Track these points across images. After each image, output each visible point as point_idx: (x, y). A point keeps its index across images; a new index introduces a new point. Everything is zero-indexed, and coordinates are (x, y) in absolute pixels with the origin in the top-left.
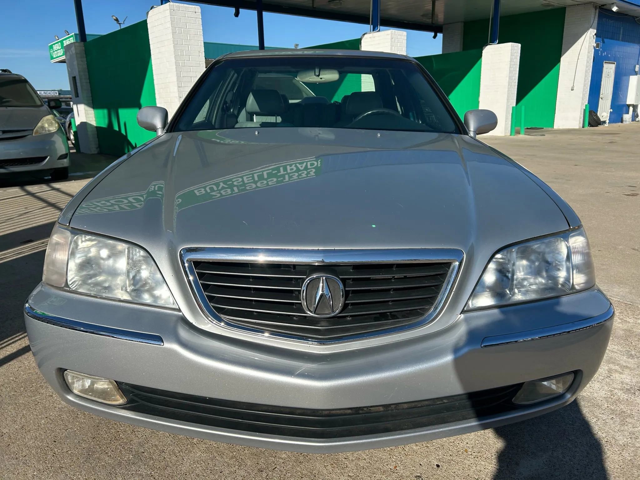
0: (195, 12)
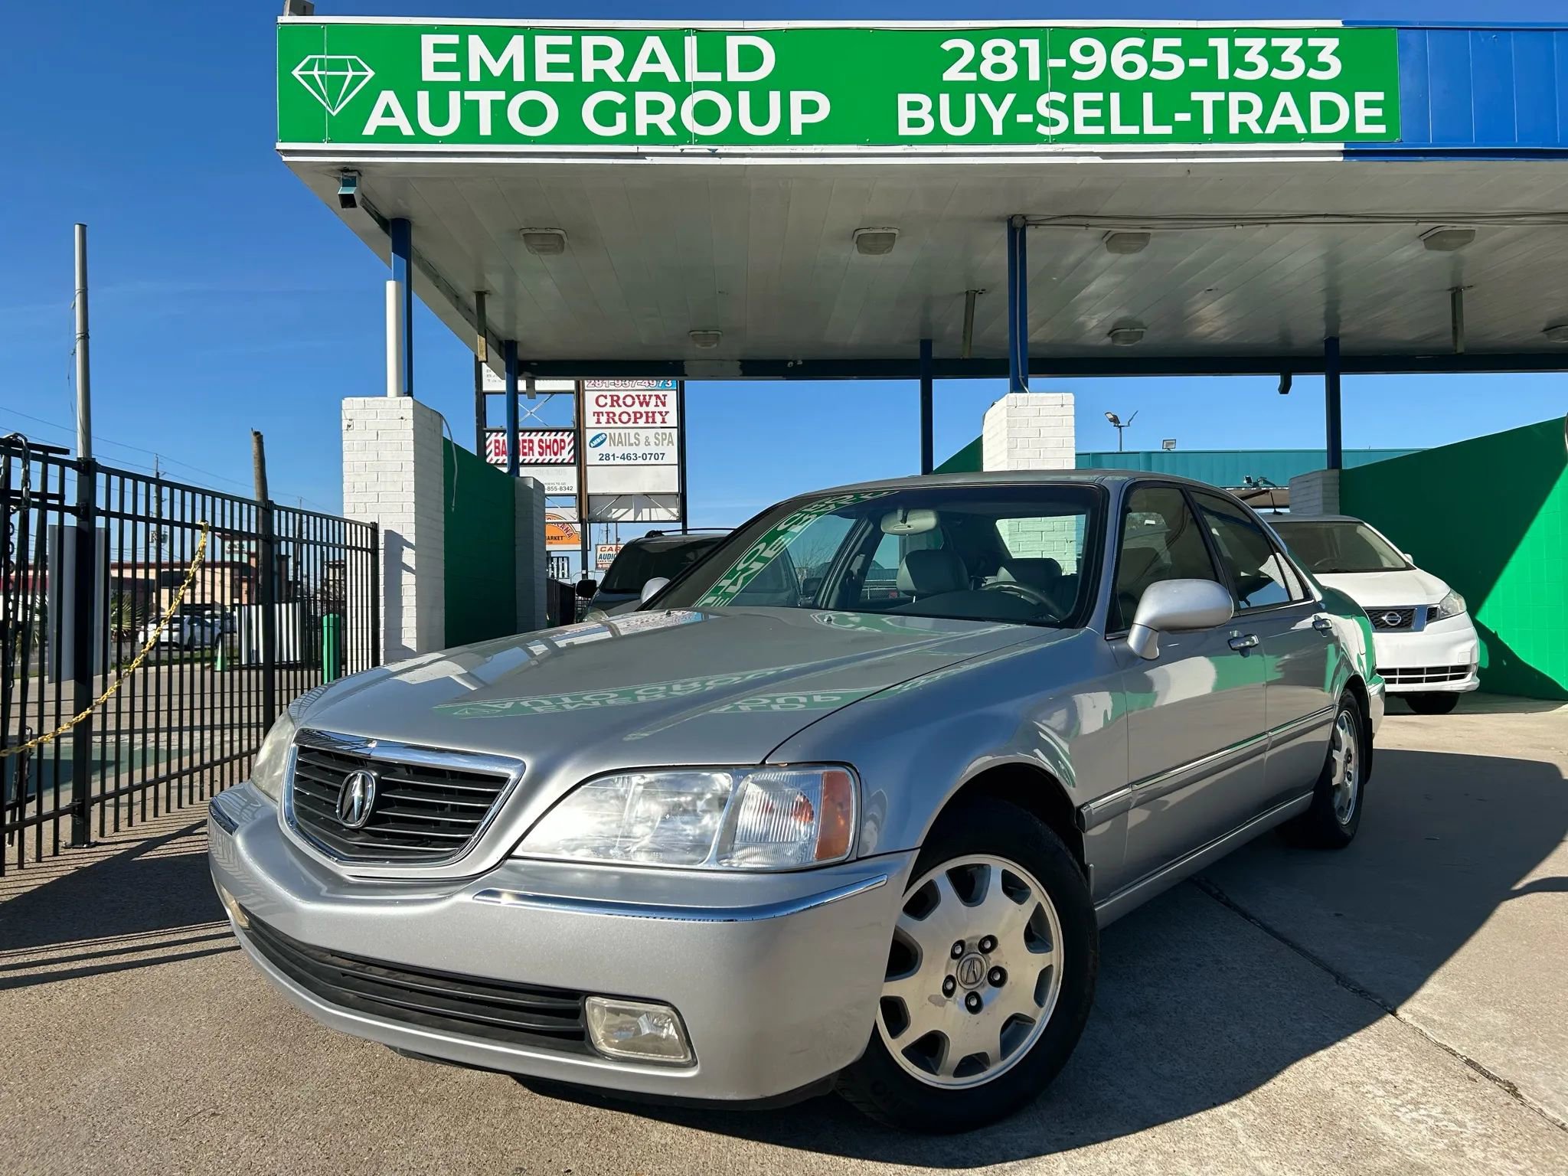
0: (1062, 405)
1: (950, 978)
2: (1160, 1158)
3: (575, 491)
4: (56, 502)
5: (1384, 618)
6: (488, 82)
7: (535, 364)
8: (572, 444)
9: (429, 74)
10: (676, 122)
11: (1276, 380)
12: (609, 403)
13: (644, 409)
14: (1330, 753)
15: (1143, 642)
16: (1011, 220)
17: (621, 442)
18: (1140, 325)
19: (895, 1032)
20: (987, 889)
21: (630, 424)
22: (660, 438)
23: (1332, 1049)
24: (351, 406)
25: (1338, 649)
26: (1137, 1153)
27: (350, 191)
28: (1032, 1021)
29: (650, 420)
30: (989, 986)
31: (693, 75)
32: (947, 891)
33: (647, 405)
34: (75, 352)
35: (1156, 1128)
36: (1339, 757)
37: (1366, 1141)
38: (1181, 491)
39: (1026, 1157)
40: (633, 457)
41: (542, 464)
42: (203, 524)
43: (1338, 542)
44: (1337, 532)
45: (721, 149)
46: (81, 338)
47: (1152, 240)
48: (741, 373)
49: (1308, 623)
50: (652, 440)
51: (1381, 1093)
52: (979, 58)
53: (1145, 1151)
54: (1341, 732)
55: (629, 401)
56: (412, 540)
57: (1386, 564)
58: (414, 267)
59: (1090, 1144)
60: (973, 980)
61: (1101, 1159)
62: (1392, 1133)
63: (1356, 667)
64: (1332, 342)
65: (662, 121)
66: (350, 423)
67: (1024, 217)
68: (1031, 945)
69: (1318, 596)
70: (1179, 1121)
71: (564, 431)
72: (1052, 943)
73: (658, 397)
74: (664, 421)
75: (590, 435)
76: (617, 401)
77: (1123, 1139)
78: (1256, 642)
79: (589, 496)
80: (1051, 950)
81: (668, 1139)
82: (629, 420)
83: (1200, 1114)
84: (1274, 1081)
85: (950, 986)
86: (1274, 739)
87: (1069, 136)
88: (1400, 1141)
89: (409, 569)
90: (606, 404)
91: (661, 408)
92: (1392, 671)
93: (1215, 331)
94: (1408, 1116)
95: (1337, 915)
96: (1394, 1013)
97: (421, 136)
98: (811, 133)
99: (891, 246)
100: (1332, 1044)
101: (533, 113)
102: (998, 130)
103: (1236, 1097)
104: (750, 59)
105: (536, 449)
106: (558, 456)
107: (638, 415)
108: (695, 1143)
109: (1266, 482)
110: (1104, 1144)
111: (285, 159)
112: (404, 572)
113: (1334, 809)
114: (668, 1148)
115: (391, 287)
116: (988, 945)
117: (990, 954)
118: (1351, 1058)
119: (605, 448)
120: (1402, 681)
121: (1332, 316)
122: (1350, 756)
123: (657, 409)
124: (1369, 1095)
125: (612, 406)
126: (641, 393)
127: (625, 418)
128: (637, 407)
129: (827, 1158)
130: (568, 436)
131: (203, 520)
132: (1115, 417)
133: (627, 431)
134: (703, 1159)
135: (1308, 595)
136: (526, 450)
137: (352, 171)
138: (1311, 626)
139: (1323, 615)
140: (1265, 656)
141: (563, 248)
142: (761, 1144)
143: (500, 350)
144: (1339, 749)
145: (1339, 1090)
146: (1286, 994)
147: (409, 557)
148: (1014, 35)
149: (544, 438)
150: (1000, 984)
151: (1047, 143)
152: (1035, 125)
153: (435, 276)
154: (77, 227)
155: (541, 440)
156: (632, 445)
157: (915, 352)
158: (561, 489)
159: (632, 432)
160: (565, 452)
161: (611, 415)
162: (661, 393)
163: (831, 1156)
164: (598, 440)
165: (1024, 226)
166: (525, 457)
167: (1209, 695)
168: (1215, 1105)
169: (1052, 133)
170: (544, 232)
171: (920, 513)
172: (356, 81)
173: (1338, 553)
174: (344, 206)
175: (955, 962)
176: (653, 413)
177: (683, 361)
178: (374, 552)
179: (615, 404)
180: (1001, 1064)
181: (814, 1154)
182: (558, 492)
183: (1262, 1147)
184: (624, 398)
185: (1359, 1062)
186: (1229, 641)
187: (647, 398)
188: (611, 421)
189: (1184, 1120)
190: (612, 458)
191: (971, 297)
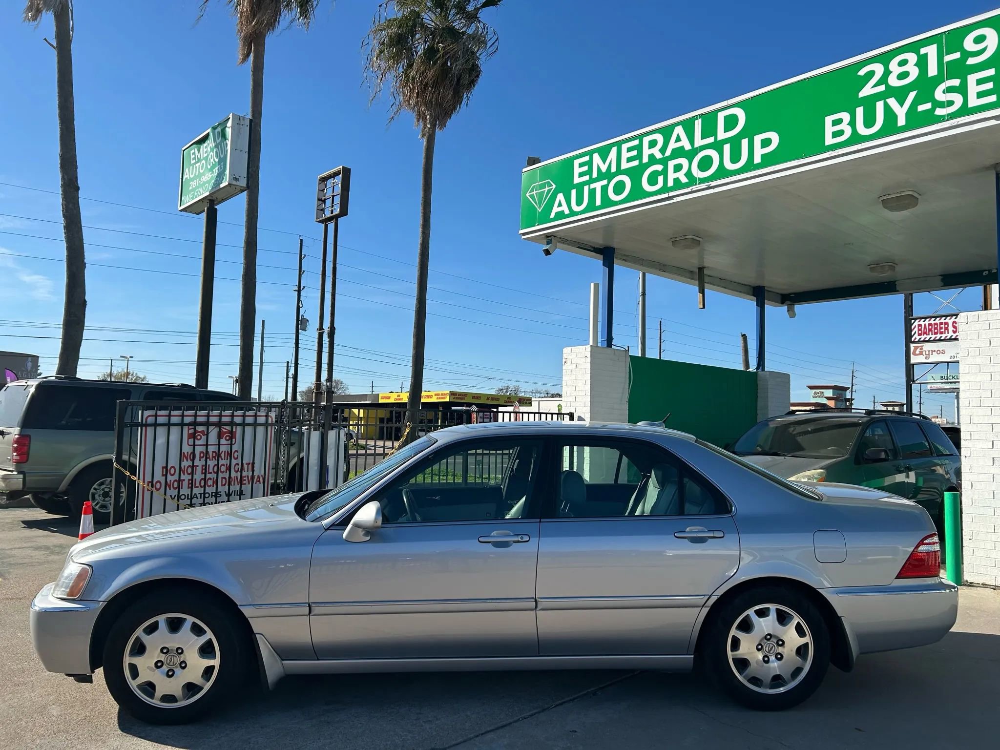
1: (160, 661)
6: (601, 176)
7: (793, 295)
9: (577, 180)
10: (689, 174)
20: (183, 628)
27: (547, 247)
28: (202, 687)
30: (179, 668)
31: (699, 142)
32: (163, 626)
45: (713, 184)
52: (887, 73)
60: (171, 664)
65: (682, 176)
68: (203, 655)
72: (216, 656)
80: (214, 659)
85: (159, 664)
87: (965, 110)
97: (573, 213)
98: (768, 160)
101: (619, 188)
102: (901, 121)
104: (731, 122)
105: (951, 329)
111: (523, 237)
116: (180, 651)
117: (181, 655)
136: (943, 330)
137: (551, 236)
148: (914, 48)
150: (184, 668)
151: (944, 121)
152: (933, 109)
166: (941, 335)
169: (948, 112)
172: (549, 191)
175: (163, 655)
180: (183, 702)
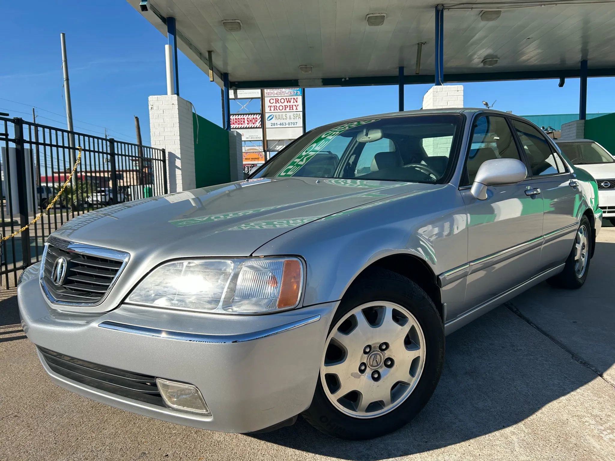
0: (458, 90)
1: (363, 364)
2: (472, 458)
3: (262, 139)
4: (4, 137)
5: (602, 184)
7: (237, 83)
8: (260, 119)
11: (558, 81)
12: (275, 102)
13: (289, 104)
14: (574, 245)
15: (479, 191)
16: (436, 7)
17: (280, 118)
18: (496, 57)
19: (333, 391)
20: (384, 318)
21: (283, 111)
22: (295, 116)
23: (568, 396)
24: (152, 99)
25: (581, 197)
26: (459, 455)
27: (145, 3)
28: (409, 384)
29: (291, 108)
30: (384, 367)
32: (362, 320)
33: (290, 102)
34: (64, 86)
35: (471, 440)
36: (579, 247)
37: (584, 451)
38: (505, 118)
39: (400, 456)
40: (284, 124)
41: (249, 128)
42: (79, 148)
43: (583, 152)
44: (582, 146)
46: (65, 80)
47: (502, 14)
48: (322, 84)
49: (567, 183)
50: (292, 117)
51: (593, 422)
53: (464, 454)
54: (580, 235)
55: (282, 101)
56: (179, 156)
57: (604, 160)
58: (178, 38)
59: (435, 449)
60: (376, 364)
61: (440, 458)
62: (598, 447)
63: (590, 205)
64: (584, 62)
66: (152, 107)
67: (443, 5)
68: (408, 346)
69: (572, 171)
70: (484, 436)
71: (257, 114)
72: (420, 345)
73: (294, 99)
74: (297, 109)
75: (267, 115)
76: (278, 101)
77: (453, 446)
78: (539, 192)
79: (267, 141)
80: (419, 349)
81: (222, 438)
82: (283, 109)
83: (495, 432)
84: (536, 413)
85: (363, 368)
86: (546, 239)
88: (603, 452)
89: (179, 168)
90: (273, 102)
91: (295, 103)
92: (605, 208)
93: (531, 59)
94: (608, 437)
95: (574, 322)
96: (601, 376)
99: (383, 22)
100: (569, 393)
103: (516, 422)
105: (246, 122)
106: (255, 125)
107: (286, 107)
108: (234, 441)
109: (551, 128)
110: (443, 449)
112: (177, 169)
113: (574, 271)
114: (220, 443)
115: (167, 47)
116: (384, 347)
117: (385, 352)
118: (578, 401)
119: (273, 121)
120: (609, 212)
121: (585, 51)
122: (584, 246)
123: (294, 104)
124: (587, 424)
125: (276, 103)
126: (287, 97)
127: (281, 108)
128: (286, 104)
129: (297, 452)
130: (259, 116)
131: (80, 146)
132: (486, 103)
133: (282, 113)
134: (235, 451)
135: (567, 170)
136: (242, 123)
138: (568, 185)
139: (574, 180)
140: (544, 199)
141: (240, 28)
142: (266, 443)
143: (221, 77)
144: (579, 243)
145: (571, 420)
146: (545, 364)
147: (178, 163)
149: (249, 117)
150: (391, 366)
153: (190, 45)
154: (61, 34)
155: (248, 118)
156: (283, 119)
157: (396, 73)
158: (256, 138)
159: (284, 114)
160: (257, 123)
161: (275, 107)
162: (295, 97)
163: (300, 451)
164: (271, 118)
165: (443, 9)
166: (242, 125)
167: (518, 218)
168: (504, 427)
170: (232, 21)
171: (374, 131)
173: (582, 155)
174: (143, 10)
175: (366, 356)
176: (292, 106)
177: (297, 80)
178: (164, 161)
179: (277, 102)
180: (392, 405)
181: (292, 449)
182: (255, 139)
183: (527, 454)
184: (281, 100)
185: (582, 404)
186: (525, 192)
187: (290, 99)
188: (275, 109)
189: (487, 436)
190: (276, 125)
191: (420, 45)
